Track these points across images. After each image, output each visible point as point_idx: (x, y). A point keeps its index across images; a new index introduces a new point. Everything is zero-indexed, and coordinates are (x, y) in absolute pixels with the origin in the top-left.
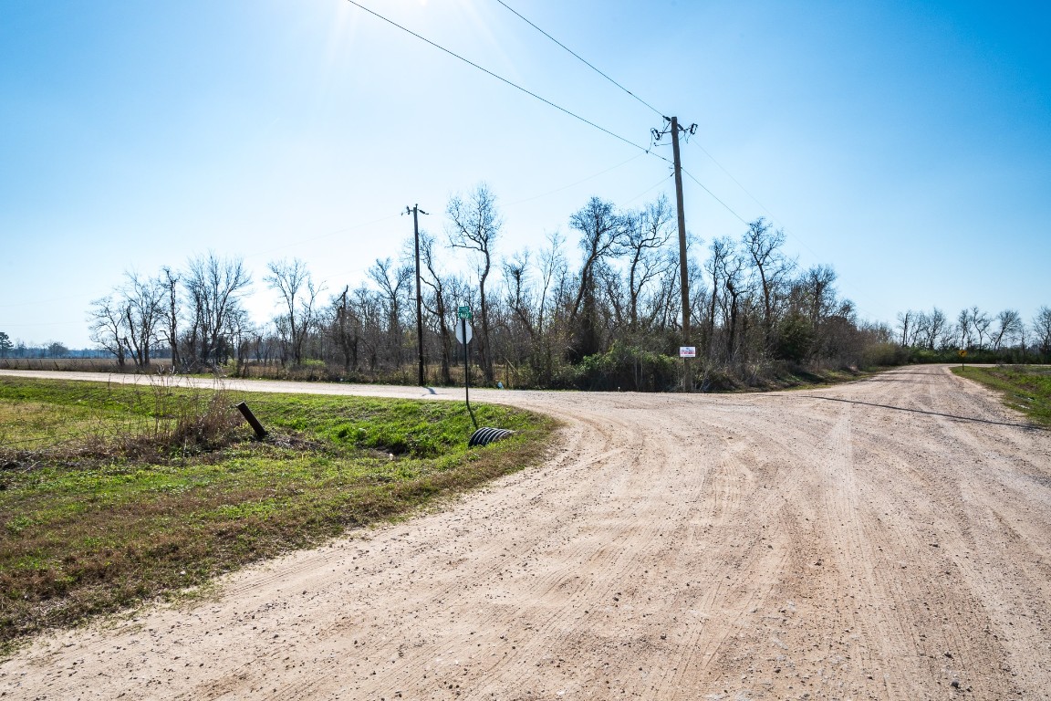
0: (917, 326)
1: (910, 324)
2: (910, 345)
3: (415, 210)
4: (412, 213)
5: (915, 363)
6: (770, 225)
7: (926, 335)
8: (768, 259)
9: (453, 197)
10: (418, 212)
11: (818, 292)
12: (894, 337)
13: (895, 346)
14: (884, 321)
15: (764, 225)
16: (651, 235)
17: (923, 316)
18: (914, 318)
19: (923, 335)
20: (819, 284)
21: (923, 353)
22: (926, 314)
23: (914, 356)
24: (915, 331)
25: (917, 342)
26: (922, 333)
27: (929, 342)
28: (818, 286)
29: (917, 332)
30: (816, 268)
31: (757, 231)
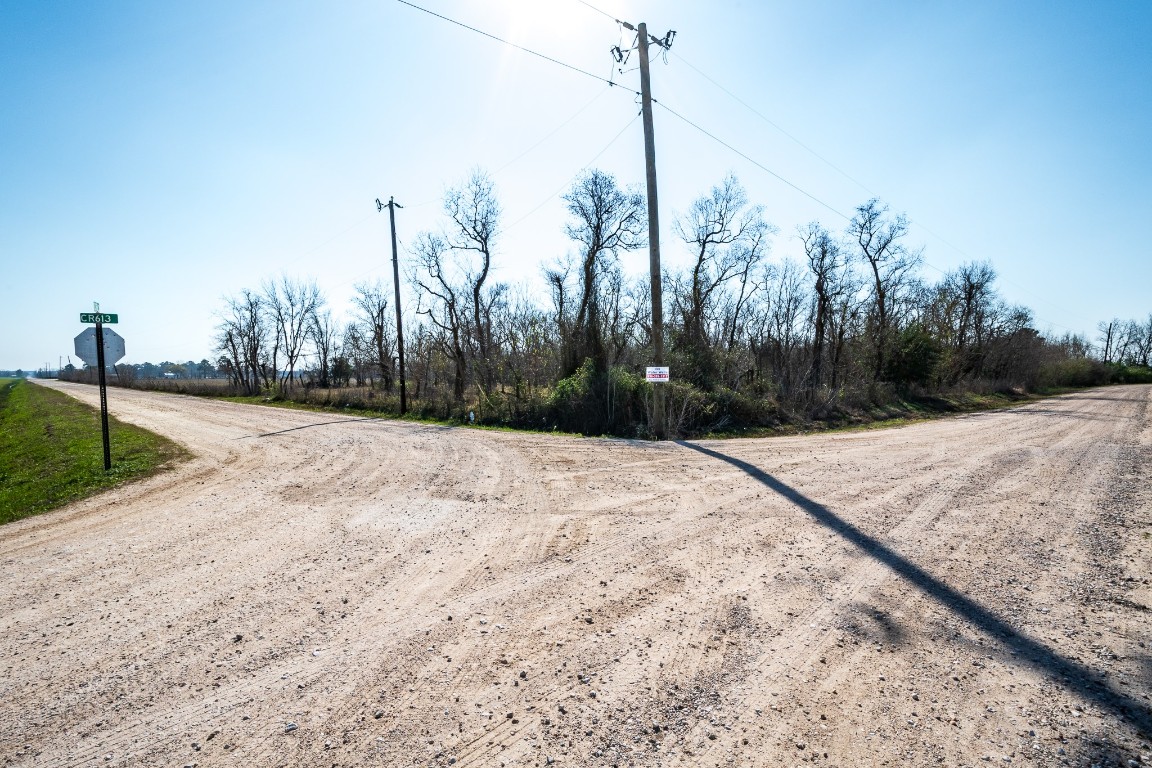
0: (1126, 338)
1: (1116, 336)
2: (1114, 360)
3: (391, 204)
4: (388, 209)
5: (1120, 383)
6: (885, 209)
7: (1137, 349)
8: (885, 253)
9: (448, 189)
10: (395, 207)
11: (970, 297)
12: (1093, 352)
13: (1094, 363)
14: (1078, 334)
15: (877, 208)
16: (718, 227)
17: (1134, 326)
18: (1122, 329)
19: (1134, 349)
20: (972, 286)
21: (1132, 370)
22: (1139, 323)
23: (1119, 375)
24: (1122, 343)
25: (1125, 357)
26: (1131, 346)
27: (1142, 357)
28: (974, 289)
29: (1126, 345)
30: (968, 266)
31: (869, 216)
